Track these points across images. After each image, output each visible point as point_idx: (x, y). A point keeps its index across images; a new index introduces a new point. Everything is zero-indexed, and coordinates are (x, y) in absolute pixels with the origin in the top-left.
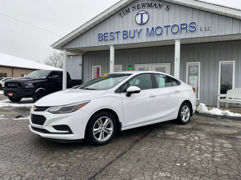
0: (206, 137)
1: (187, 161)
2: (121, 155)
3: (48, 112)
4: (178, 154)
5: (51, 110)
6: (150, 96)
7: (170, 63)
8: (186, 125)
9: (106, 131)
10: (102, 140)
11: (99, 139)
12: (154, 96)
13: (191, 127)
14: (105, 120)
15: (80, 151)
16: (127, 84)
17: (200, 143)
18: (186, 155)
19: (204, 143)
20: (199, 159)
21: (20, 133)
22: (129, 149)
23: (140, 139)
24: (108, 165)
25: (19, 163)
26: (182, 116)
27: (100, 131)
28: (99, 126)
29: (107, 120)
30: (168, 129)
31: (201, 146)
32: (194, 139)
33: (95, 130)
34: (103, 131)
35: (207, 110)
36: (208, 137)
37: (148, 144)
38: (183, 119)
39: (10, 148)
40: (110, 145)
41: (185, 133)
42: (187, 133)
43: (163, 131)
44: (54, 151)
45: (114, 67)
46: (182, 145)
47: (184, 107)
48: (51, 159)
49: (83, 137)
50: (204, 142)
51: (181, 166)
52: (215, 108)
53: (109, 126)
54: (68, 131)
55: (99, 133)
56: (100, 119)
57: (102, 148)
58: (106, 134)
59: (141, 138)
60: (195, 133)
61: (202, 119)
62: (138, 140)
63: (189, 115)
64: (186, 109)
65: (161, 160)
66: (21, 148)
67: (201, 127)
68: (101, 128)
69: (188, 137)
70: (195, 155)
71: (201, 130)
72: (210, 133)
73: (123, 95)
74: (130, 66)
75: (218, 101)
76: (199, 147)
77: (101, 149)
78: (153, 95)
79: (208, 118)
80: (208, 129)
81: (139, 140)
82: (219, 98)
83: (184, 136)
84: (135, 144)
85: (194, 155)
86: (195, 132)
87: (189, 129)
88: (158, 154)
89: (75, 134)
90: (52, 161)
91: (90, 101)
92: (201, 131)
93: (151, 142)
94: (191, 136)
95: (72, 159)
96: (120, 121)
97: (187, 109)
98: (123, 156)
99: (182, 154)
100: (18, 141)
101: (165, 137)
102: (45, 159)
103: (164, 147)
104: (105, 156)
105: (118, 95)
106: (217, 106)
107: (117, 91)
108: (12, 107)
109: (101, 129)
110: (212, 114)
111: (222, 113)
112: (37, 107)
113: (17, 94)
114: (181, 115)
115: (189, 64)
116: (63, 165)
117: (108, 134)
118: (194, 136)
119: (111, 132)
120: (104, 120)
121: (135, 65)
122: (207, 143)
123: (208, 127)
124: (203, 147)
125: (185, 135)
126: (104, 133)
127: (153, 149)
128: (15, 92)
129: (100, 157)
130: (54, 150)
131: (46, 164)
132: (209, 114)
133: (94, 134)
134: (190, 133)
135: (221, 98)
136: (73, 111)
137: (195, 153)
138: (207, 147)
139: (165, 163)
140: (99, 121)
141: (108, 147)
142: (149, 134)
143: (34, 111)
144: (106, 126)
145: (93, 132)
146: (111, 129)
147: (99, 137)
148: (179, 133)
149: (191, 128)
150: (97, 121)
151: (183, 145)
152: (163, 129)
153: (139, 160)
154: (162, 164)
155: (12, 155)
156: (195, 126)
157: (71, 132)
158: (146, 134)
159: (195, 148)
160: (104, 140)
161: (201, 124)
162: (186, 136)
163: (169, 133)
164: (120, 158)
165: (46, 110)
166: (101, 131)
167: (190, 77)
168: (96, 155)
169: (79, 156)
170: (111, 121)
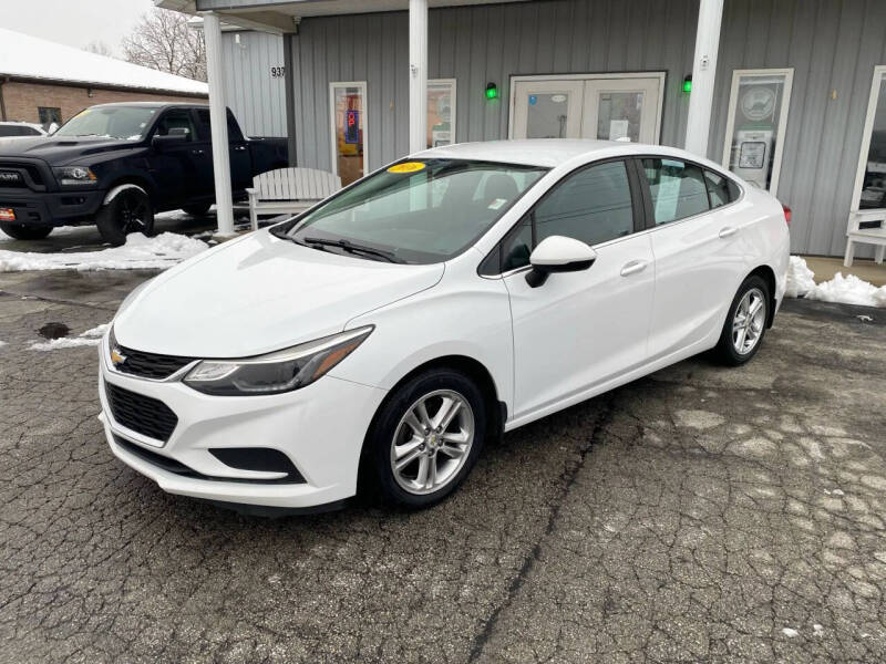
0: (852, 442)
1: (819, 605)
2: (524, 572)
3: (180, 386)
4: (767, 558)
5: (194, 377)
6: (624, 271)
7: (663, 75)
9: (444, 447)
10: (430, 488)
11: (417, 486)
12: (640, 271)
13: (771, 380)
14: (442, 402)
15: (342, 551)
17: (837, 482)
18: (804, 564)
19: (855, 478)
20: (867, 589)
21: (67, 436)
22: (550, 528)
23: (579, 458)
24: (482, 639)
25: (83, 638)
26: (736, 334)
27: (418, 453)
28: (413, 433)
29: (447, 403)
30: (682, 396)
31: (848, 498)
32: (809, 457)
33: (400, 450)
34: (433, 450)
35: (813, 283)
36: (860, 439)
37: (623, 492)
38: (737, 345)
39: (31, 536)
41: (760, 420)
42: (766, 418)
43: (659, 406)
44: (226, 548)
46: (769, 499)
47: (746, 297)
48: (221, 611)
49: (350, 489)
50: (852, 471)
51: (806, 643)
52: (845, 277)
53: (454, 427)
54: (286, 474)
55: (416, 463)
56: (420, 402)
58: (442, 460)
59: (583, 454)
60: (799, 419)
61: (797, 330)
62: (573, 466)
63: (759, 324)
64: (752, 300)
65: (707, 598)
66: (81, 531)
67: (812, 377)
68: (422, 440)
69: (777, 443)
70: (842, 561)
71: (817, 400)
72: (863, 417)
73: (515, 280)
74: (492, 86)
75: (850, 240)
76: (836, 505)
77: (432, 532)
78: (640, 266)
79: (824, 325)
80: (848, 392)
81: (580, 465)
82: (853, 227)
83: (758, 436)
84: (566, 492)
85: (837, 559)
86: (796, 410)
87: (764, 394)
88: (684, 561)
89: (315, 486)
90: (229, 622)
91: (374, 327)
92: (820, 403)
93: (631, 476)
94: (790, 437)
95: (315, 609)
96: (501, 398)
97: (756, 299)
98: (531, 574)
99: (785, 557)
100: (63, 490)
101: (683, 447)
102: (194, 610)
103: (694, 514)
104: (454, 581)
105: (492, 283)
106: (843, 258)
107: (485, 268)
108: (18, 272)
109: (424, 444)
110: (832, 299)
111: (875, 297)
112: (128, 352)
113: (31, 214)
114: (734, 329)
115: (742, 79)
116: (281, 649)
117: (451, 458)
118: (799, 435)
119: (465, 449)
120: (434, 405)
121: (513, 79)
122: (866, 480)
123: (842, 380)
124: (858, 505)
125: (759, 431)
126: (434, 456)
127: (651, 525)
128: (24, 205)
129: (435, 590)
130: (228, 541)
131: (203, 648)
132: (818, 301)
133: (396, 468)
134: (777, 416)
135: (863, 225)
136: (298, 386)
137: (838, 550)
138: (876, 503)
139: (726, 621)
140: (416, 411)
141: (457, 518)
142: (610, 429)
143: (114, 369)
144: (444, 426)
145: (393, 462)
146: (464, 436)
147: (415, 477)
148: (732, 418)
149: (775, 386)
150: (409, 412)
151: (770, 493)
152: (660, 397)
153: (608, 607)
154: (721, 631)
155: (45, 581)
156: (785, 375)
157: (295, 477)
158: (597, 430)
159: (826, 515)
160: (438, 485)
161: (805, 360)
162: (769, 439)
163: (696, 420)
164: (523, 591)
166: (425, 450)
167: (742, 135)
168: (414, 576)
169: (340, 581)
170: (465, 406)
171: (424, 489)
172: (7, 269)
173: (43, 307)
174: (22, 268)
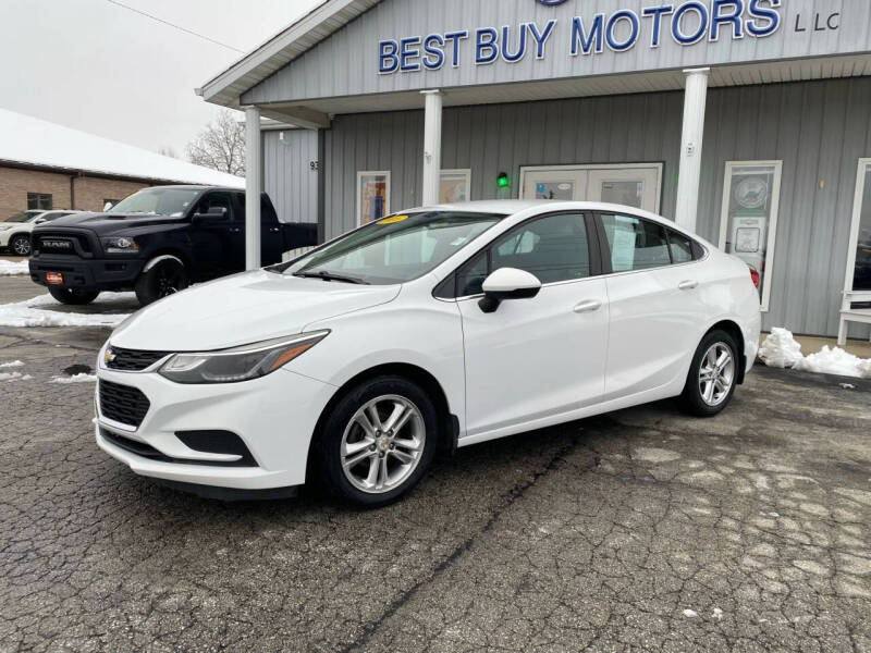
0: (801, 478)
1: (725, 595)
2: (452, 558)
3: (156, 376)
4: (686, 558)
5: (169, 368)
6: (578, 308)
7: (660, 166)
8: (718, 418)
9: (395, 451)
10: (380, 489)
11: (368, 485)
12: (594, 309)
13: (737, 429)
14: (393, 407)
15: (289, 535)
16: (488, 258)
17: (775, 507)
18: (721, 565)
19: (794, 505)
20: (776, 587)
22: (488, 527)
23: (532, 479)
24: (397, 604)
25: (40, 585)
26: (703, 385)
27: (369, 453)
28: (365, 434)
29: (398, 409)
30: (645, 437)
31: (782, 520)
32: (753, 486)
33: (351, 448)
34: (383, 452)
35: (800, 355)
36: (808, 475)
37: (565, 504)
38: (707, 396)
39: (16, 512)
40: (410, 505)
41: (715, 458)
42: (722, 457)
43: (623, 445)
44: (185, 529)
45: (441, 176)
46: (703, 516)
47: (711, 350)
48: (167, 572)
49: (300, 479)
50: (792, 499)
51: (701, 623)
52: (831, 349)
53: (407, 432)
54: (240, 457)
55: (368, 461)
56: (371, 404)
57: (375, 521)
58: (394, 465)
59: (537, 476)
60: (753, 459)
61: (777, 393)
62: (524, 484)
63: (728, 378)
64: (719, 354)
65: (617, 585)
66: (60, 511)
67: (777, 428)
68: (373, 441)
69: (727, 475)
70: (759, 565)
71: (776, 445)
72: (817, 460)
73: (469, 305)
74: (503, 175)
75: (843, 318)
76: (770, 524)
77: (375, 526)
78: (592, 304)
79: (804, 389)
80: (806, 442)
81: (530, 484)
82: (846, 307)
83: (709, 469)
84: (511, 502)
85: (754, 564)
86: (754, 452)
87: (727, 439)
88: (605, 557)
89: (264, 468)
90: (170, 580)
91: (330, 331)
92: (780, 448)
93: (576, 494)
94: (740, 472)
95: (251, 574)
96: (453, 411)
97: (724, 354)
98: (459, 560)
99: (703, 559)
100: (52, 481)
101: (635, 475)
102: (144, 569)
103: (627, 523)
104: (386, 562)
105: (447, 306)
106: (837, 338)
107: (440, 291)
108: (58, 327)
109: (374, 444)
110: (818, 370)
111: (860, 368)
112: (117, 351)
113: (76, 278)
114: (700, 380)
115: (734, 170)
116: (213, 601)
117: (402, 463)
118: (750, 471)
119: (417, 456)
120: (386, 409)
121: (522, 169)
122: (804, 507)
123: (807, 430)
124: (789, 524)
125: (712, 466)
126: (385, 459)
127: (582, 530)
128: (71, 270)
129: (366, 567)
130: (188, 524)
131: (143, 596)
132: (804, 371)
133: (346, 465)
134: (733, 456)
135: (855, 306)
136: (261, 374)
137: (758, 557)
138: (808, 524)
139: (632, 602)
140: (367, 412)
141: (402, 517)
142: (569, 459)
143: (105, 367)
144: (396, 431)
145: (343, 458)
146: (416, 443)
147: (366, 477)
148: (689, 455)
149: (739, 434)
150: (360, 412)
151: (706, 512)
152: (625, 438)
153: (524, 586)
154: (622, 609)
155: (19, 545)
156: (752, 425)
158: (557, 459)
159: (755, 531)
160: (388, 487)
161: (777, 415)
162: (720, 472)
163: (651, 455)
164: (447, 573)
165: (150, 364)
166: (376, 451)
167: (737, 222)
168: (350, 556)
169: (280, 556)
170: (416, 413)
171: (373, 488)
172: (49, 324)
173: (73, 352)
174: (61, 324)
